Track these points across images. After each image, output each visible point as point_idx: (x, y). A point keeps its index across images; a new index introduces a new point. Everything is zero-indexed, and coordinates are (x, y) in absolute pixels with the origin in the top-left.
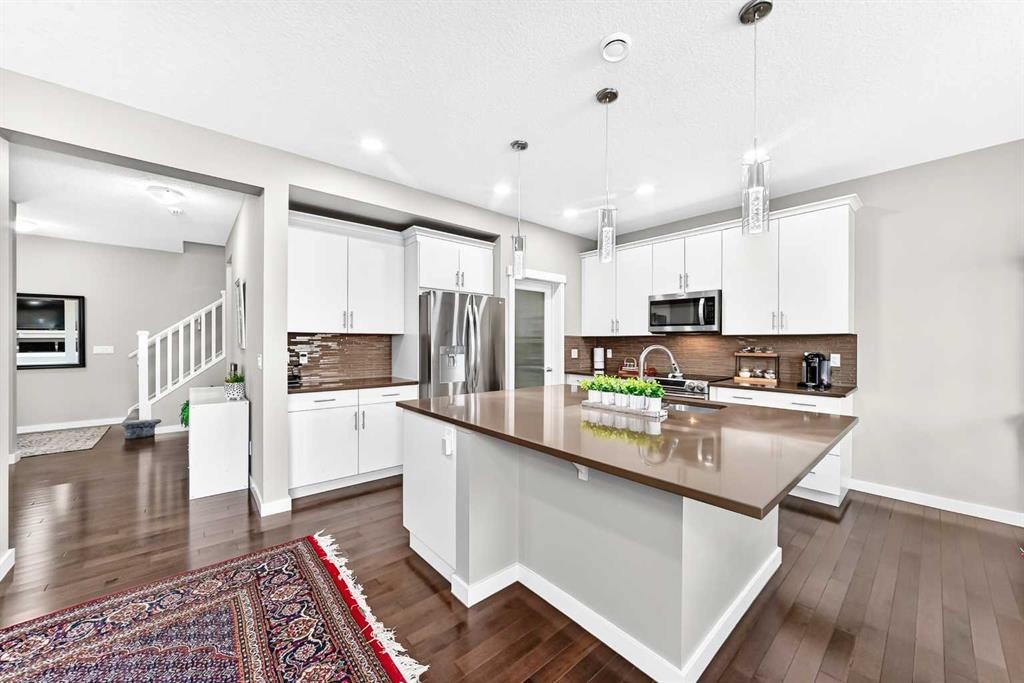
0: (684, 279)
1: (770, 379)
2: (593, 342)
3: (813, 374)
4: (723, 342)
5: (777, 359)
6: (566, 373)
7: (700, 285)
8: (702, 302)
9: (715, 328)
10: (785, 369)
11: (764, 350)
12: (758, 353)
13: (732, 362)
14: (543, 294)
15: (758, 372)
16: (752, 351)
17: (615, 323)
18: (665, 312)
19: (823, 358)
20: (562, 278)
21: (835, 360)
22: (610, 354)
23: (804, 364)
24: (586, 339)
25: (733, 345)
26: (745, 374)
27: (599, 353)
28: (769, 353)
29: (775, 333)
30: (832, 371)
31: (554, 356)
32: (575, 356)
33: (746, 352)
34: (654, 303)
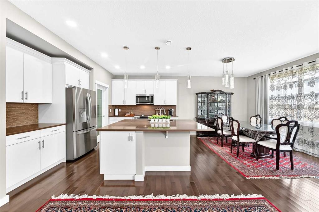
0: (145, 91)
2: (115, 107)
3: (171, 113)
4: (153, 107)
6: (109, 117)
8: (150, 97)
9: (153, 103)
13: (154, 112)
14: (102, 90)
16: (158, 109)
18: (140, 99)
19: (172, 110)
20: (108, 86)
22: (120, 110)
23: (169, 111)
24: (113, 106)
25: (155, 108)
26: (157, 114)
27: (117, 110)
29: (164, 105)
31: (105, 111)
32: (110, 111)
33: (157, 109)
34: (137, 97)
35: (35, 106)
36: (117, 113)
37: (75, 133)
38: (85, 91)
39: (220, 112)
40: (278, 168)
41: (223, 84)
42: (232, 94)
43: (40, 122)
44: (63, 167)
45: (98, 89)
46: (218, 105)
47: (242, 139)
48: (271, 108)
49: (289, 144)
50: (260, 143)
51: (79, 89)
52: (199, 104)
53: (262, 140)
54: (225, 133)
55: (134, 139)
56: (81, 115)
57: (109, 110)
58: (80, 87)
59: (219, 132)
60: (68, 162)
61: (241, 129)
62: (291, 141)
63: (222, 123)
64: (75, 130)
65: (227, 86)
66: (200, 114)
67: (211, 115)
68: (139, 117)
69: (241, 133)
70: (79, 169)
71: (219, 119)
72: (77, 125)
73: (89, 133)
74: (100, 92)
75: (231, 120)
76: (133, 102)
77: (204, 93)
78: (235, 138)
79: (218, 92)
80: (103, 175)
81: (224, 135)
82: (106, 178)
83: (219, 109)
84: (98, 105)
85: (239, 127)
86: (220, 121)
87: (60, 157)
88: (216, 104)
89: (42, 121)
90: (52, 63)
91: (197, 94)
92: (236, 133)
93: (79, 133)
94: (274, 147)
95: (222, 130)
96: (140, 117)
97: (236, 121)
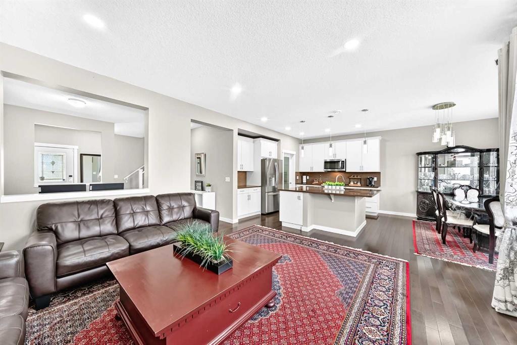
0: (335, 155)
1: (359, 184)
3: (370, 183)
4: (346, 174)
5: (361, 179)
6: (296, 184)
7: (340, 157)
8: (341, 162)
9: (344, 170)
10: (362, 181)
11: (357, 176)
12: (356, 177)
13: (348, 180)
14: (289, 158)
15: (356, 182)
16: (354, 176)
17: (312, 168)
18: (328, 165)
19: (373, 179)
20: (294, 153)
21: (375, 179)
23: (368, 180)
24: (301, 173)
26: (352, 183)
28: (359, 177)
29: (361, 172)
30: (375, 182)
31: (292, 178)
32: (298, 178)
33: (352, 177)
34: (326, 162)
35: (245, 173)
36: (305, 181)
37: (266, 194)
38: (275, 160)
43: (247, 184)
44: (259, 217)
45: (285, 158)
51: (270, 159)
55: (302, 198)
56: (270, 181)
57: (296, 177)
58: (271, 157)
60: (262, 214)
64: (267, 191)
70: (269, 220)
72: (268, 188)
73: (277, 195)
74: (287, 159)
76: (321, 169)
79: (459, 150)
80: (281, 222)
82: (283, 225)
84: (284, 172)
87: (256, 210)
89: (248, 184)
90: (254, 143)
91: (419, 154)
93: (270, 194)
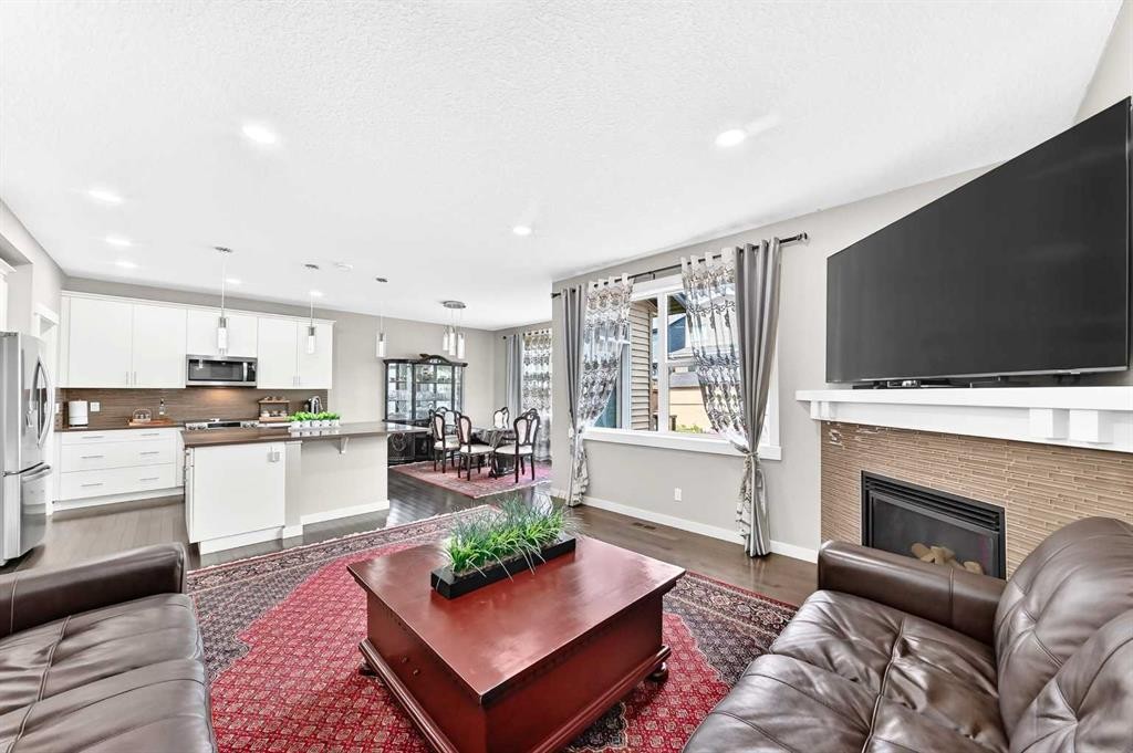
1: (284, 415)
2: (73, 395)
4: (255, 394)
5: (287, 404)
8: (245, 365)
9: (253, 384)
10: (291, 409)
11: (278, 399)
12: (276, 401)
13: (258, 407)
15: (275, 412)
16: (270, 399)
18: (199, 370)
20: (57, 318)
22: (96, 407)
25: (258, 396)
26: (266, 415)
27: (79, 406)
28: (282, 400)
29: (293, 388)
32: (57, 411)
34: (192, 361)
36: (79, 419)
37: (12, 480)
39: (440, 404)
40: (517, 481)
41: (445, 348)
42: (465, 365)
46: (435, 390)
47: (476, 450)
48: (525, 396)
49: (529, 444)
50: (498, 450)
52: (392, 386)
53: (499, 446)
54: (449, 445)
55: (282, 457)
59: (439, 445)
61: (473, 431)
62: (531, 441)
63: (444, 426)
64: (11, 468)
65: (452, 353)
66: (394, 411)
67: (421, 412)
68: (205, 424)
69: (475, 440)
71: (438, 419)
75: (459, 417)
77: (404, 361)
78: (465, 449)
79: (435, 361)
81: (447, 450)
83: (437, 397)
85: (470, 428)
86: (439, 421)
88: (431, 386)
91: (387, 362)
92: (466, 440)
94: (513, 452)
95: (443, 440)
96: (210, 426)
97: (467, 418)
